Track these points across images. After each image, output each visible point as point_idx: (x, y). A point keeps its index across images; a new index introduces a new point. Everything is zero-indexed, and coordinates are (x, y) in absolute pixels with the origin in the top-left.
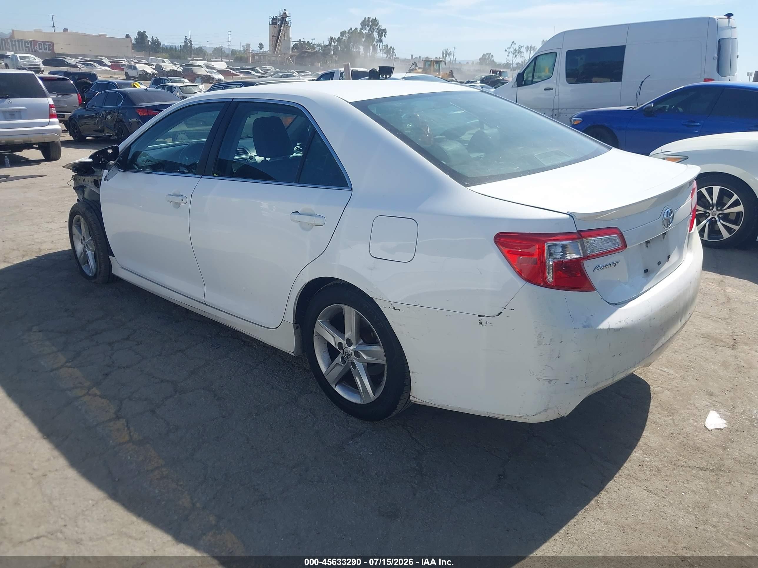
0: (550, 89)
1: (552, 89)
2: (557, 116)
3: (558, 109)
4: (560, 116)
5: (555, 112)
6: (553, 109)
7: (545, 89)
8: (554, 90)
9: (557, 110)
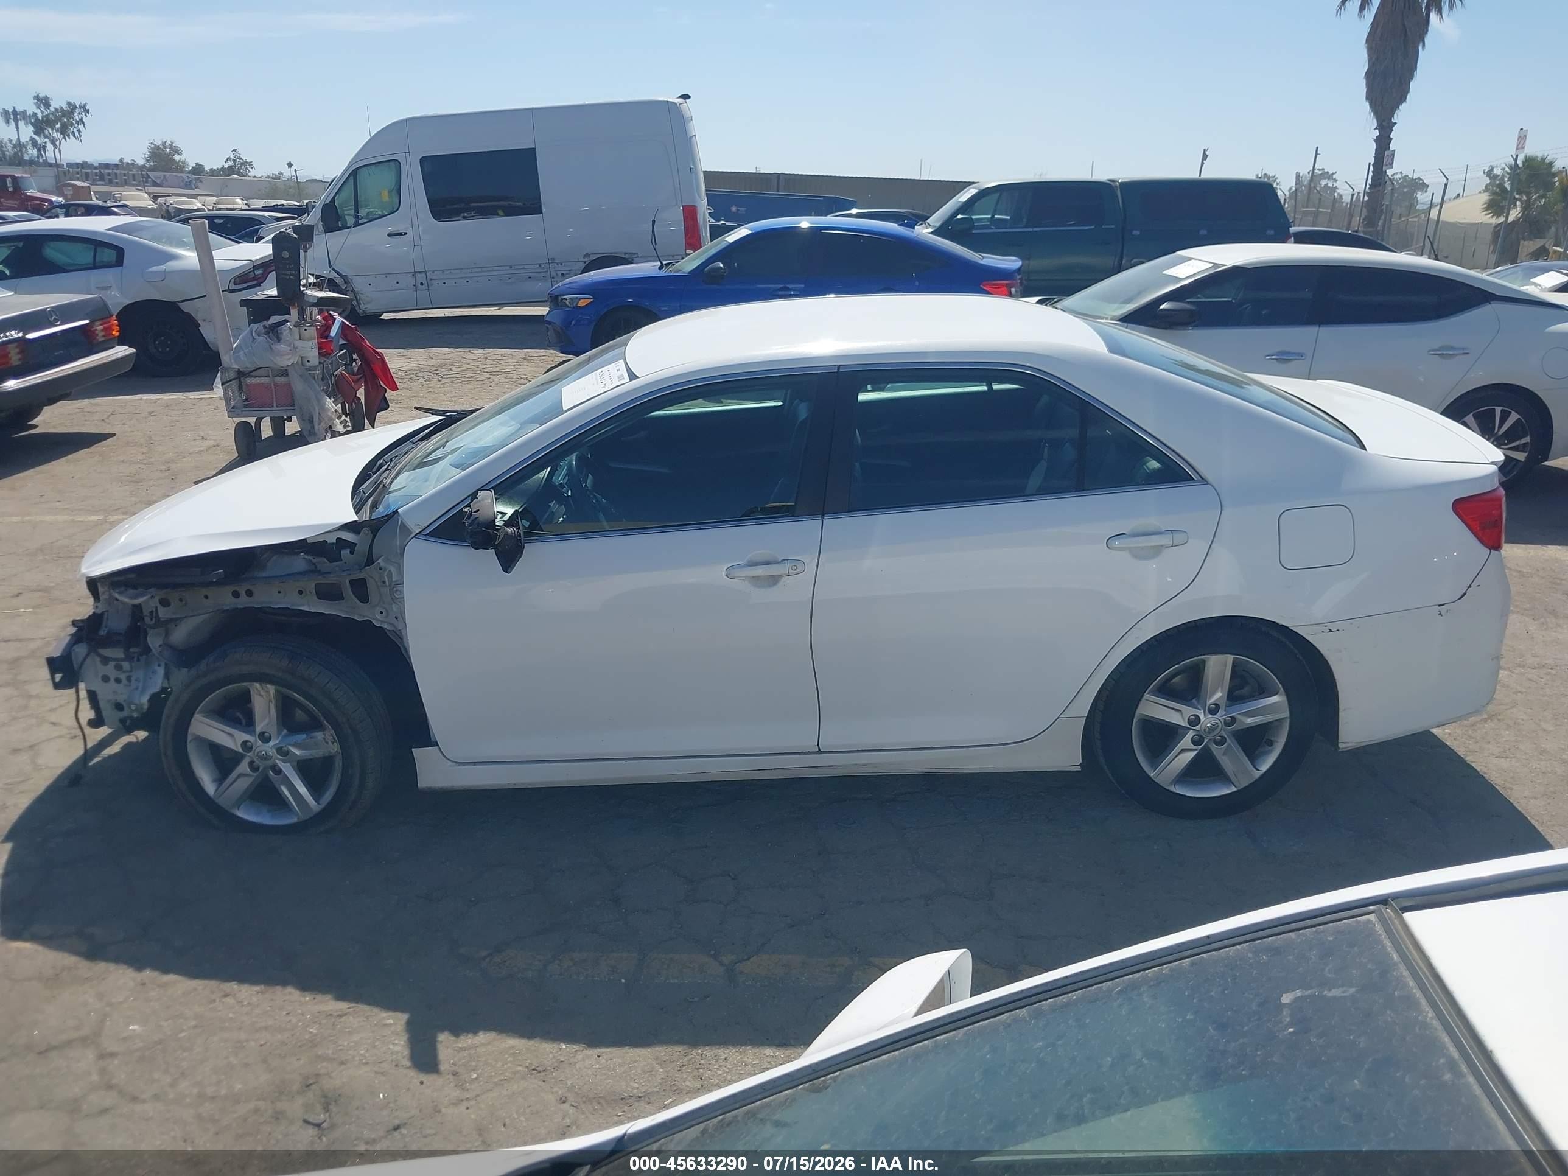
0: (401, 234)
1: (406, 233)
2: (425, 287)
3: (425, 272)
4: (432, 285)
5: (420, 278)
6: (415, 272)
7: (390, 235)
8: (409, 236)
9: (423, 275)
